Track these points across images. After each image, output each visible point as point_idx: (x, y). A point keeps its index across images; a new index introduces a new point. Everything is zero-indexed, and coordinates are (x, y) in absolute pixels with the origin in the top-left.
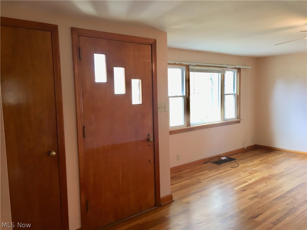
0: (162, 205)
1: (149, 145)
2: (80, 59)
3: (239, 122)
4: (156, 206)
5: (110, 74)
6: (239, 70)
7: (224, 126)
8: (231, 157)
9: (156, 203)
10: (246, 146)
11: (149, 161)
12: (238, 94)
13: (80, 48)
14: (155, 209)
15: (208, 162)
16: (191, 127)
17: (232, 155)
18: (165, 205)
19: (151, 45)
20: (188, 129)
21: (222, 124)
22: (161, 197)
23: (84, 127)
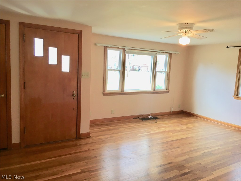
0: (81, 139)
1: (74, 99)
2: (24, 41)
3: (168, 92)
4: (76, 138)
5: (46, 51)
6: (170, 54)
7: (153, 94)
8: (157, 117)
9: (76, 136)
10: (173, 110)
11: (73, 109)
12: (168, 72)
13: (24, 34)
14: (75, 140)
15: (137, 118)
16: (124, 92)
17: (158, 116)
18: (83, 138)
19: (79, 34)
20: (122, 93)
21: (151, 92)
22: (81, 133)
23: (25, 82)
